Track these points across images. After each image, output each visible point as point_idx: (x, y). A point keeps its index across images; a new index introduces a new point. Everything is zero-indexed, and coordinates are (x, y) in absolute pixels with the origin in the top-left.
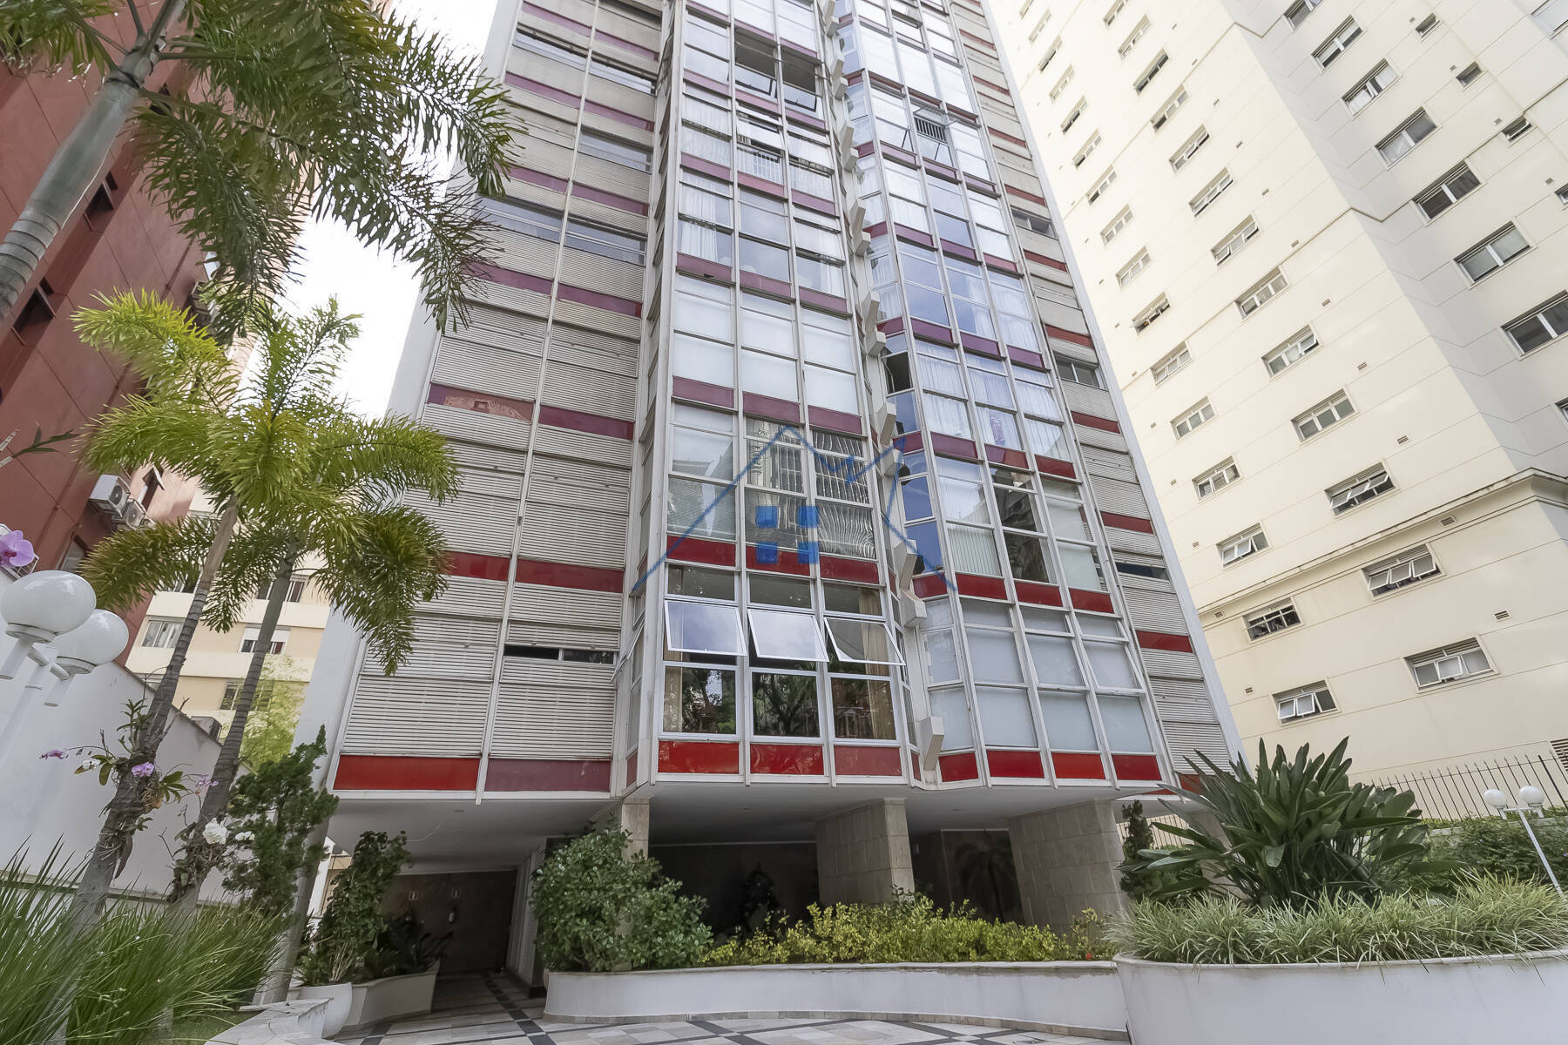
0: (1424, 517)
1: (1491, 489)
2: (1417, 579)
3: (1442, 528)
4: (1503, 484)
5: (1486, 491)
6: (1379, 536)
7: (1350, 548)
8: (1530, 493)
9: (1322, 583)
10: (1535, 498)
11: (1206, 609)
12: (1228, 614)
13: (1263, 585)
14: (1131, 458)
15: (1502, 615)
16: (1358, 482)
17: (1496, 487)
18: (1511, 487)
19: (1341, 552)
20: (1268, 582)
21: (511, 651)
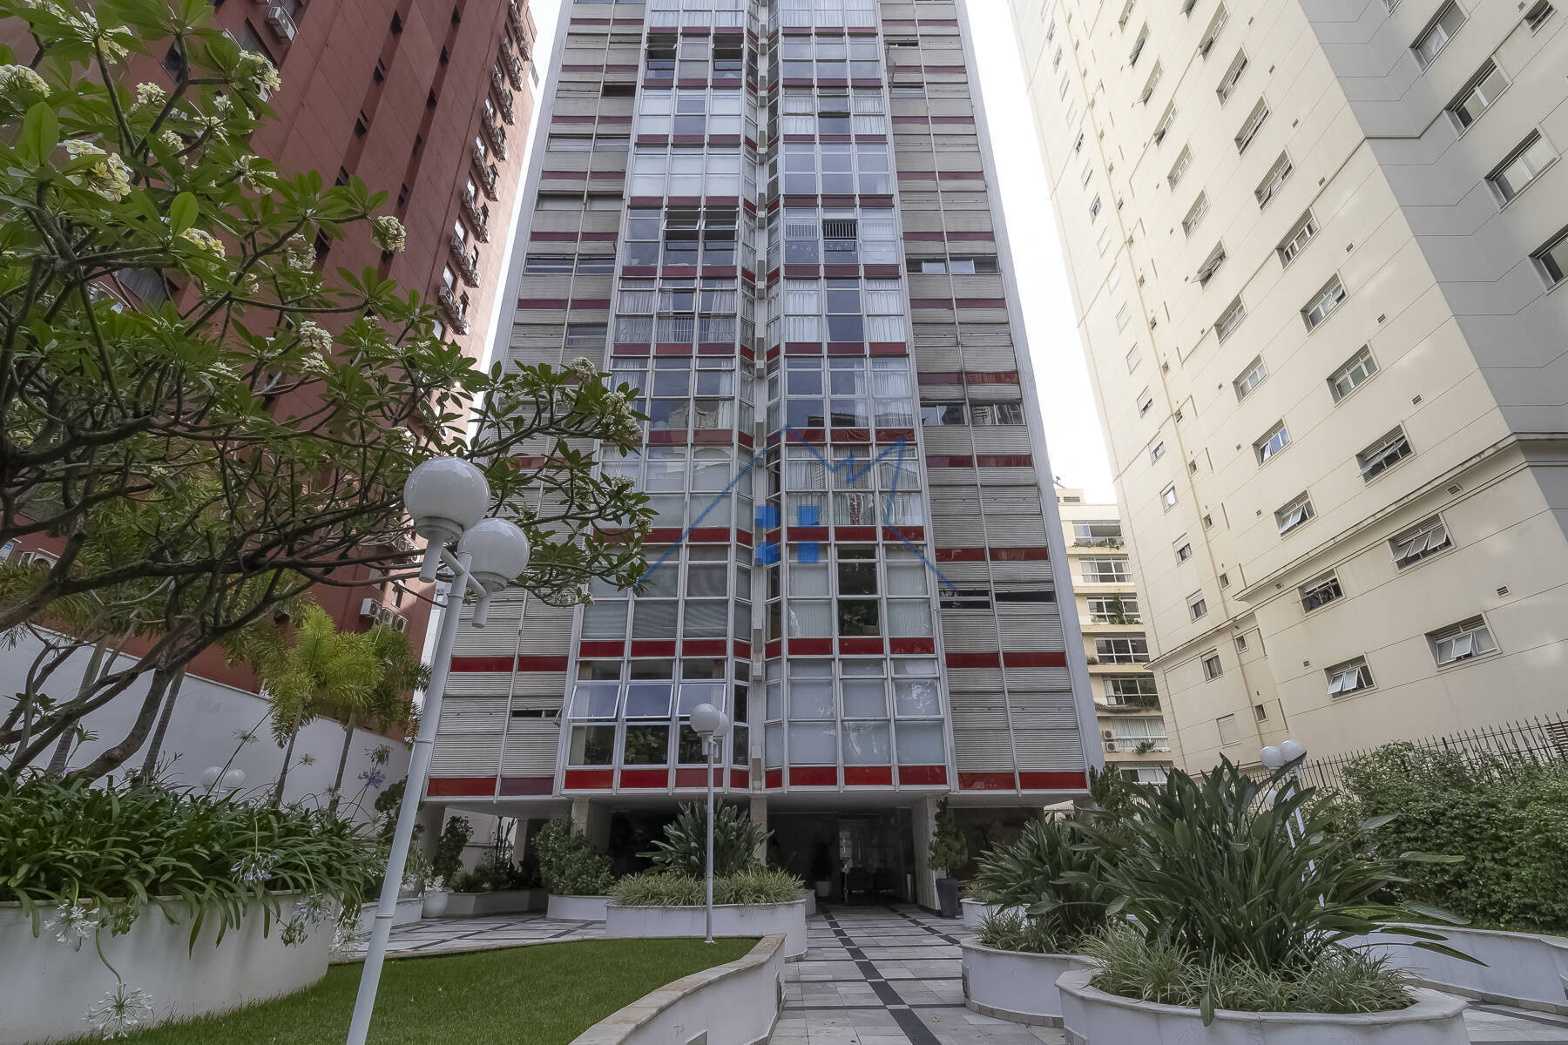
0: (1429, 487)
1: (1483, 456)
2: (1435, 550)
3: (1450, 497)
4: (1492, 451)
5: (1478, 459)
6: (1394, 507)
7: (1372, 519)
8: (1520, 460)
9: (1357, 555)
10: (1526, 464)
11: (1266, 580)
12: (1287, 585)
13: (1306, 557)
14: (1039, 489)
15: (1502, 591)
16: (1386, 446)
17: (1486, 454)
18: (1500, 455)
19: (1365, 523)
20: (1311, 554)
21: (516, 714)
